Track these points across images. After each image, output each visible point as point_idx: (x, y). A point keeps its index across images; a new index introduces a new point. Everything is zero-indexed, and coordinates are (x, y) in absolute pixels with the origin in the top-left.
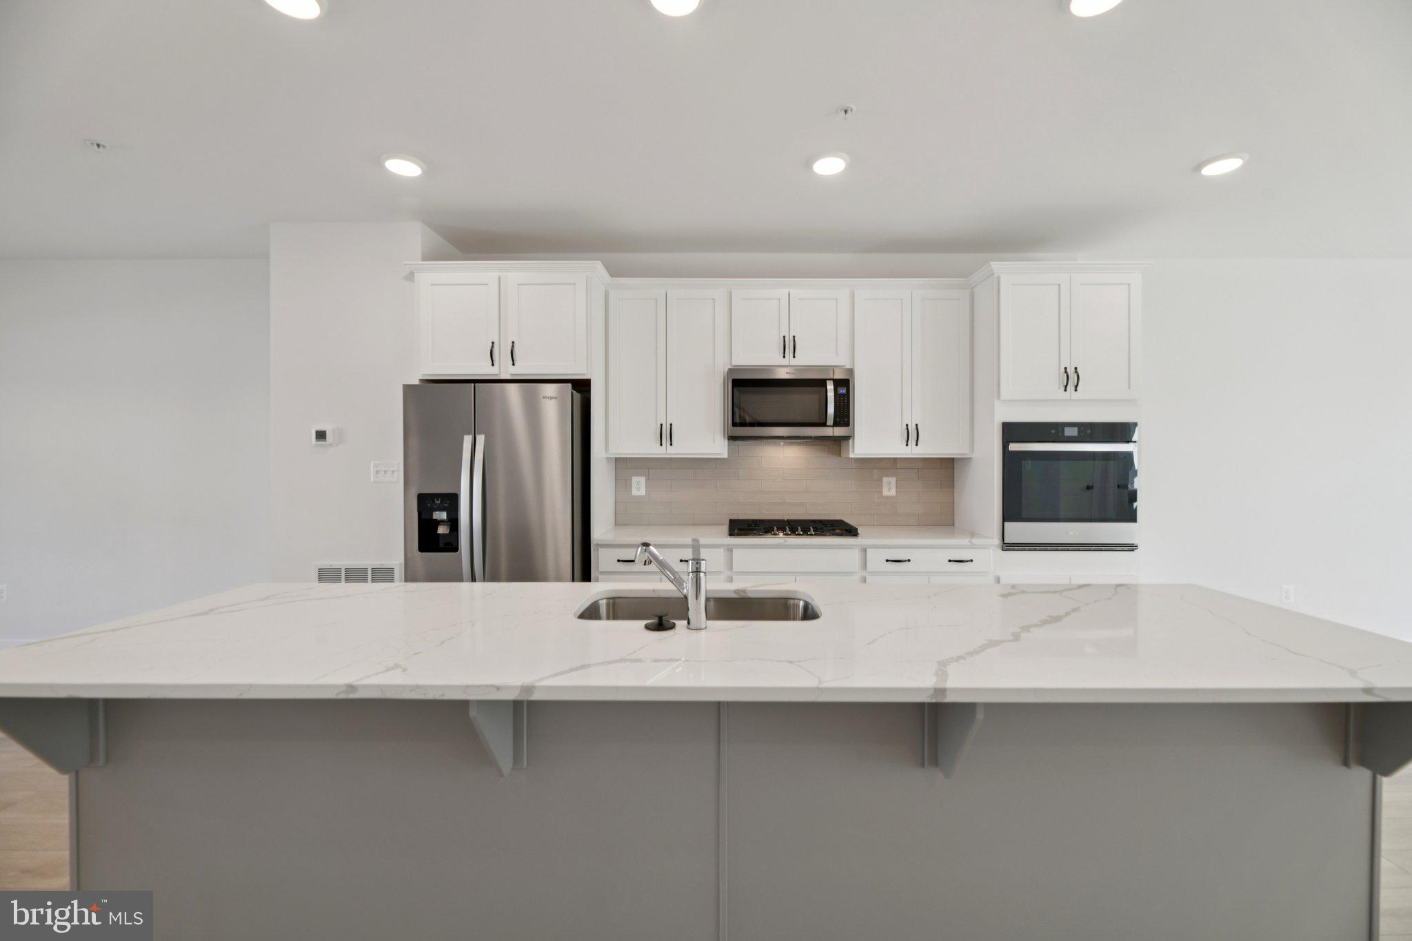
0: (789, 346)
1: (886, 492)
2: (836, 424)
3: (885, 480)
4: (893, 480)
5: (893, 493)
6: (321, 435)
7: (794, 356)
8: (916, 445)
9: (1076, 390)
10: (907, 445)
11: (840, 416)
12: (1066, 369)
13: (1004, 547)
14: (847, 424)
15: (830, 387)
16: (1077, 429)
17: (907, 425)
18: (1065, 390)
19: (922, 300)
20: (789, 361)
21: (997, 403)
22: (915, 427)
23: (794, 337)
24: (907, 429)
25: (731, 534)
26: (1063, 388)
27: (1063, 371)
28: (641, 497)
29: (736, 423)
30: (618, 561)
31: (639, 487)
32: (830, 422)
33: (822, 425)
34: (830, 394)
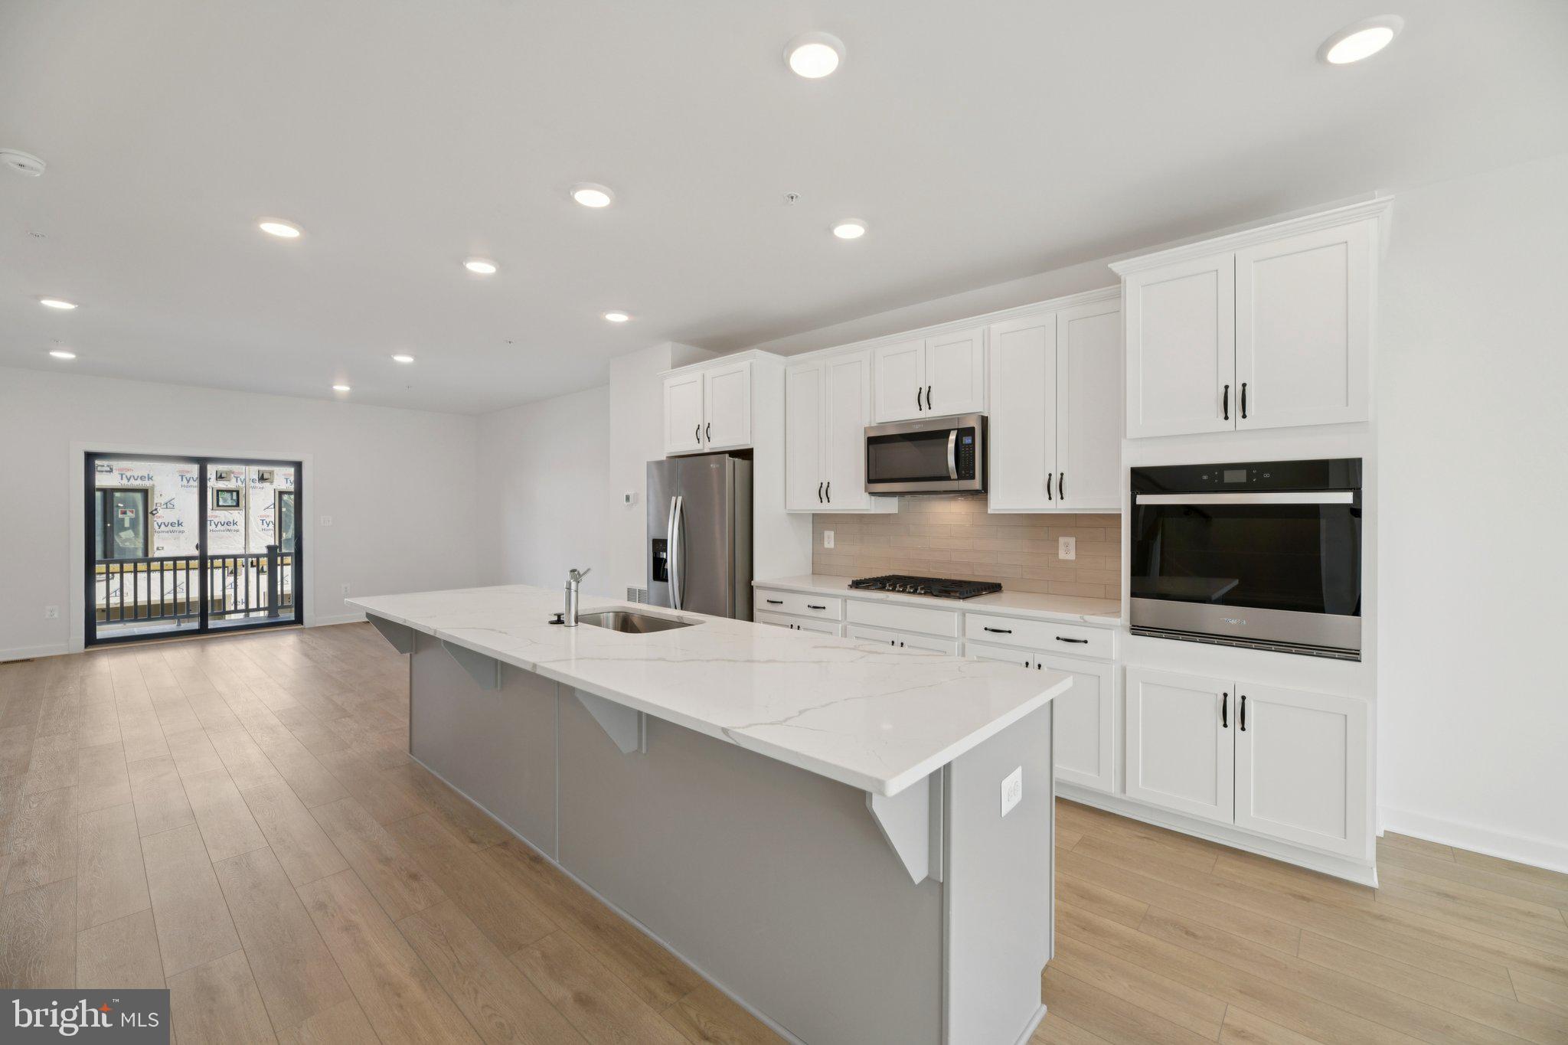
0: (924, 397)
1: (1062, 555)
2: (960, 477)
3: (1062, 540)
4: (1072, 541)
5: (1072, 556)
6: (628, 498)
7: (930, 408)
8: (1062, 498)
9: (1244, 416)
10: (1050, 498)
11: (965, 467)
12: (1227, 387)
13: (1132, 629)
14: (973, 477)
15: (953, 437)
16: (1244, 472)
17: (1050, 475)
18: (1226, 418)
19: (1069, 321)
20: (926, 414)
21: (1124, 442)
22: (1059, 476)
23: (930, 387)
24: (1050, 479)
25: (851, 586)
26: (1224, 416)
27: (1223, 390)
28: (831, 549)
29: (870, 480)
30: (768, 601)
31: (829, 540)
32: (954, 476)
33: (948, 478)
34: (951, 446)
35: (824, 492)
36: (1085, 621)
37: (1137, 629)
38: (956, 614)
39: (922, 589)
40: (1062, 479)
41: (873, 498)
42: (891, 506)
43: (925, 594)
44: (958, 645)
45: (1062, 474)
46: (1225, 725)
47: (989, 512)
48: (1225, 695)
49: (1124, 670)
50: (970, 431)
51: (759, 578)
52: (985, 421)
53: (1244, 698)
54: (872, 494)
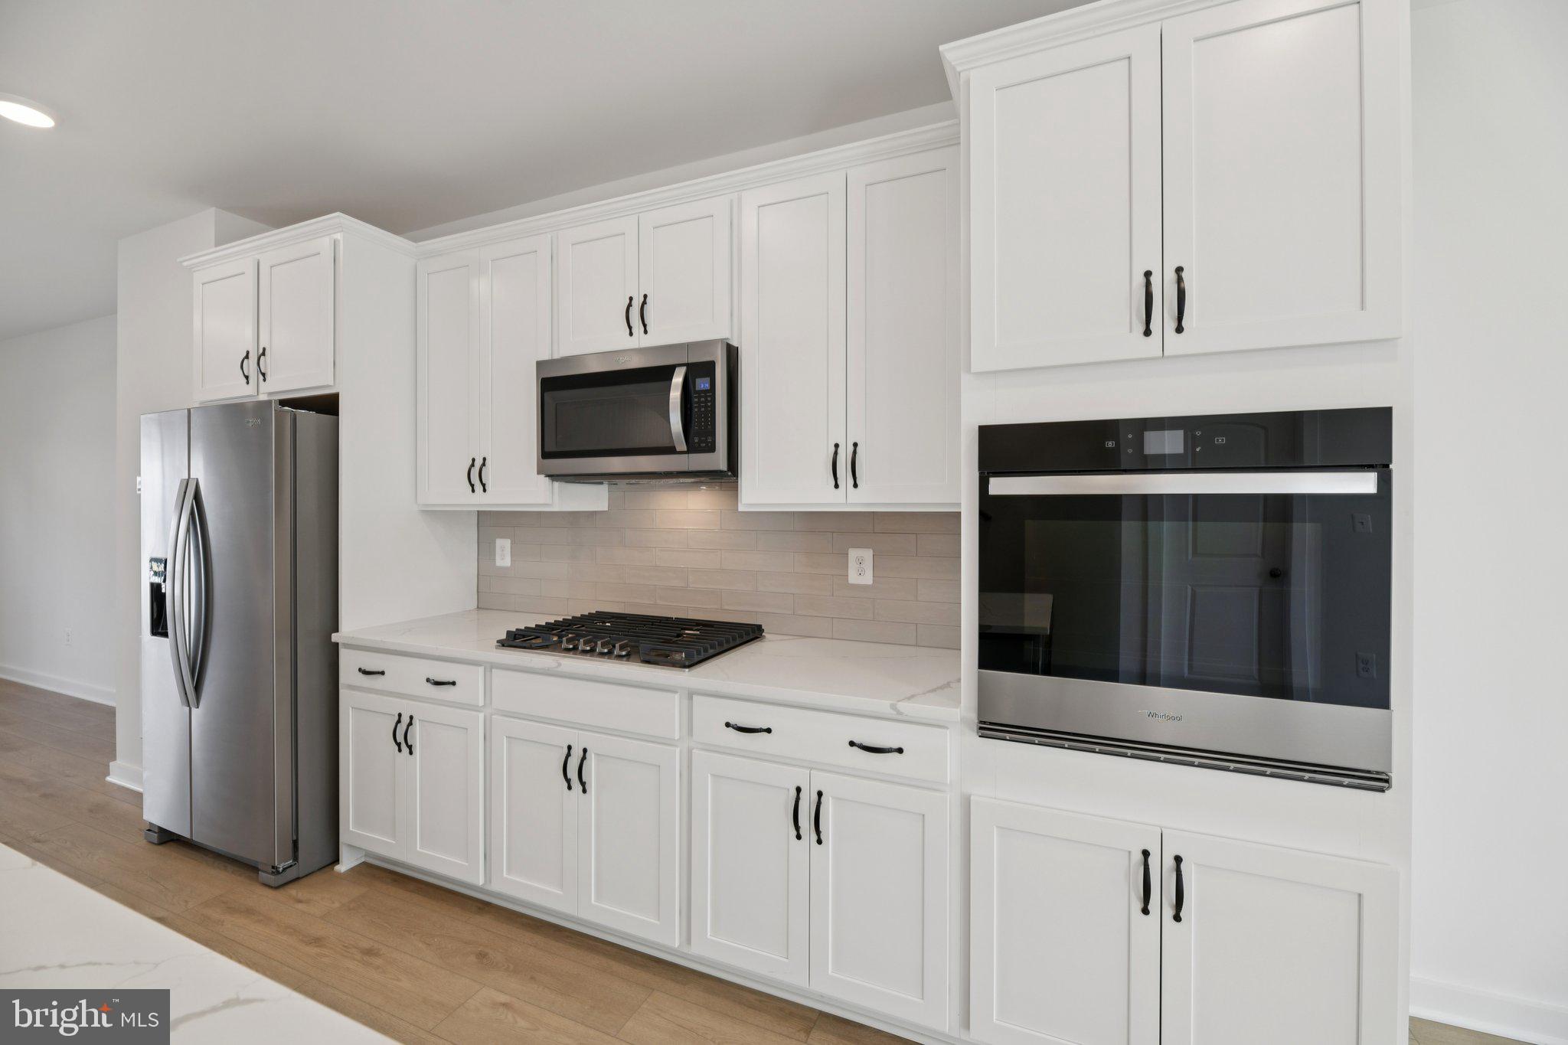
0: (636, 313)
1: (853, 578)
2: (692, 449)
3: (853, 554)
4: (867, 554)
5: (867, 579)
7: (646, 332)
8: (855, 485)
9: (1179, 329)
10: (837, 486)
11: (698, 434)
12: (1148, 274)
13: (981, 728)
14: (711, 448)
15: (678, 379)
16: (1179, 434)
17: (837, 446)
18: (1147, 332)
19: (866, 185)
20: (640, 340)
21: (965, 380)
22: (851, 448)
23: (645, 296)
24: (836, 453)
25: (503, 644)
26: (1142, 328)
27: (1142, 280)
28: (506, 568)
29: (546, 454)
30: (360, 670)
31: (504, 554)
32: (681, 446)
33: (671, 450)
34: (675, 395)
35: (476, 475)
36: (899, 713)
37: (990, 728)
38: (677, 696)
39: (622, 648)
40: (855, 452)
41: (556, 484)
42: (592, 498)
43: (628, 657)
44: (681, 752)
45: (855, 445)
46: (1145, 911)
47: (741, 508)
48: (1146, 854)
49: (966, 804)
50: (708, 368)
51: (350, 626)
52: (732, 354)
53: (1178, 860)
54: (553, 477)
